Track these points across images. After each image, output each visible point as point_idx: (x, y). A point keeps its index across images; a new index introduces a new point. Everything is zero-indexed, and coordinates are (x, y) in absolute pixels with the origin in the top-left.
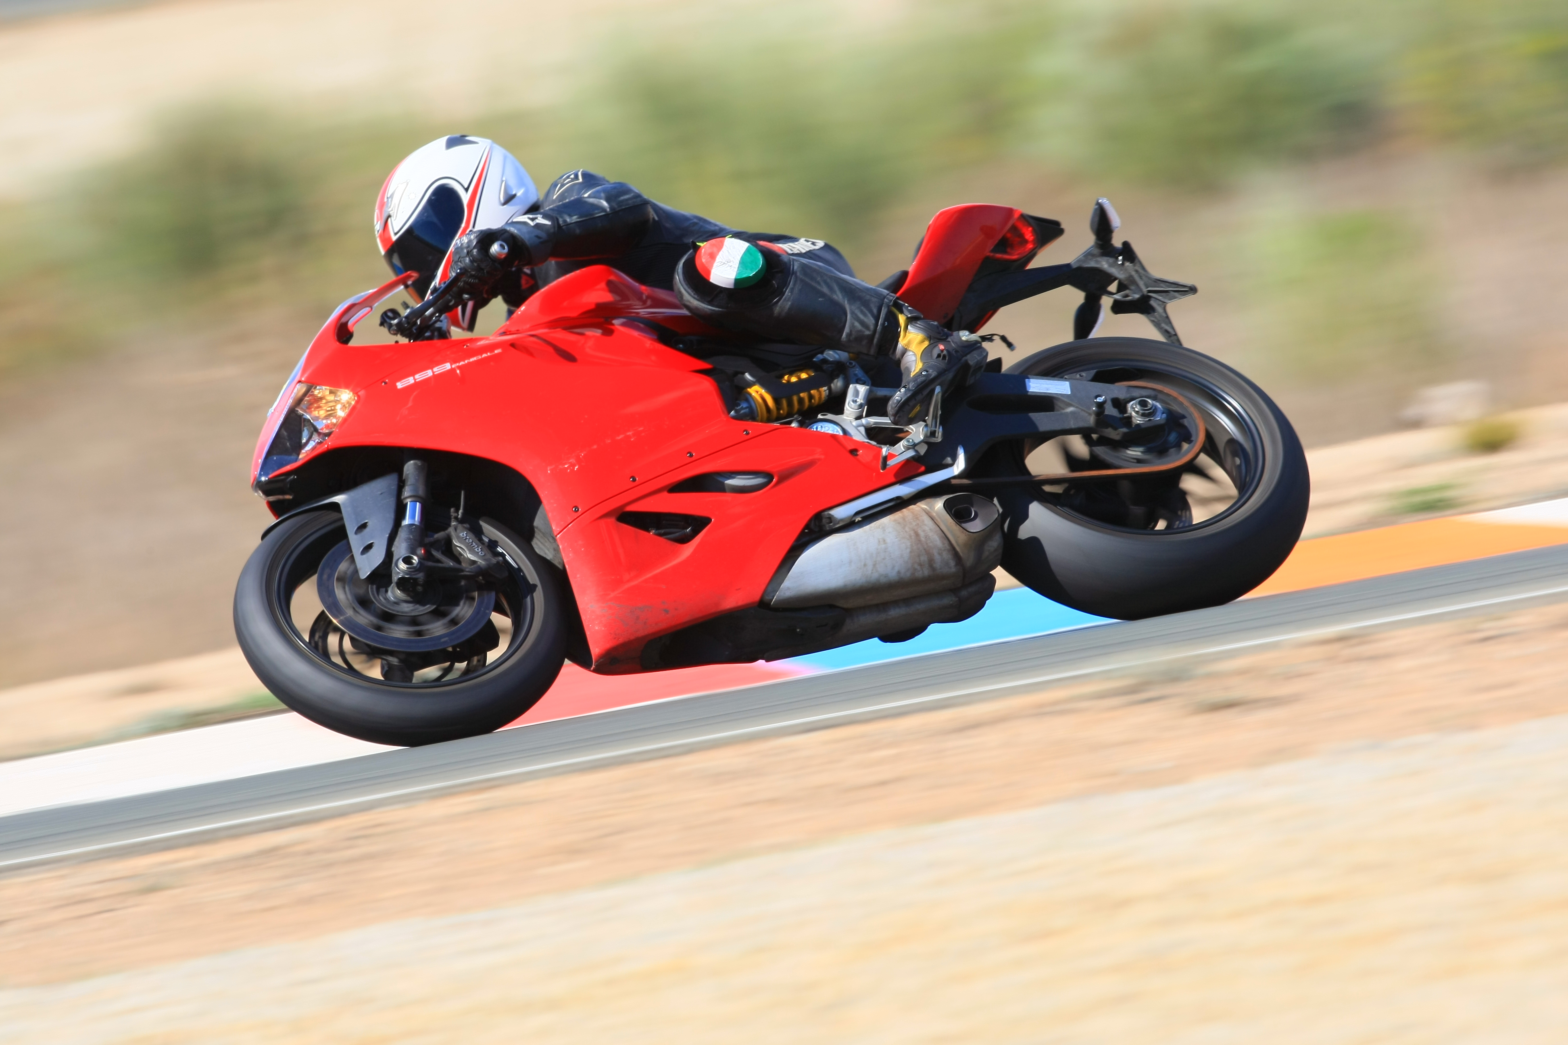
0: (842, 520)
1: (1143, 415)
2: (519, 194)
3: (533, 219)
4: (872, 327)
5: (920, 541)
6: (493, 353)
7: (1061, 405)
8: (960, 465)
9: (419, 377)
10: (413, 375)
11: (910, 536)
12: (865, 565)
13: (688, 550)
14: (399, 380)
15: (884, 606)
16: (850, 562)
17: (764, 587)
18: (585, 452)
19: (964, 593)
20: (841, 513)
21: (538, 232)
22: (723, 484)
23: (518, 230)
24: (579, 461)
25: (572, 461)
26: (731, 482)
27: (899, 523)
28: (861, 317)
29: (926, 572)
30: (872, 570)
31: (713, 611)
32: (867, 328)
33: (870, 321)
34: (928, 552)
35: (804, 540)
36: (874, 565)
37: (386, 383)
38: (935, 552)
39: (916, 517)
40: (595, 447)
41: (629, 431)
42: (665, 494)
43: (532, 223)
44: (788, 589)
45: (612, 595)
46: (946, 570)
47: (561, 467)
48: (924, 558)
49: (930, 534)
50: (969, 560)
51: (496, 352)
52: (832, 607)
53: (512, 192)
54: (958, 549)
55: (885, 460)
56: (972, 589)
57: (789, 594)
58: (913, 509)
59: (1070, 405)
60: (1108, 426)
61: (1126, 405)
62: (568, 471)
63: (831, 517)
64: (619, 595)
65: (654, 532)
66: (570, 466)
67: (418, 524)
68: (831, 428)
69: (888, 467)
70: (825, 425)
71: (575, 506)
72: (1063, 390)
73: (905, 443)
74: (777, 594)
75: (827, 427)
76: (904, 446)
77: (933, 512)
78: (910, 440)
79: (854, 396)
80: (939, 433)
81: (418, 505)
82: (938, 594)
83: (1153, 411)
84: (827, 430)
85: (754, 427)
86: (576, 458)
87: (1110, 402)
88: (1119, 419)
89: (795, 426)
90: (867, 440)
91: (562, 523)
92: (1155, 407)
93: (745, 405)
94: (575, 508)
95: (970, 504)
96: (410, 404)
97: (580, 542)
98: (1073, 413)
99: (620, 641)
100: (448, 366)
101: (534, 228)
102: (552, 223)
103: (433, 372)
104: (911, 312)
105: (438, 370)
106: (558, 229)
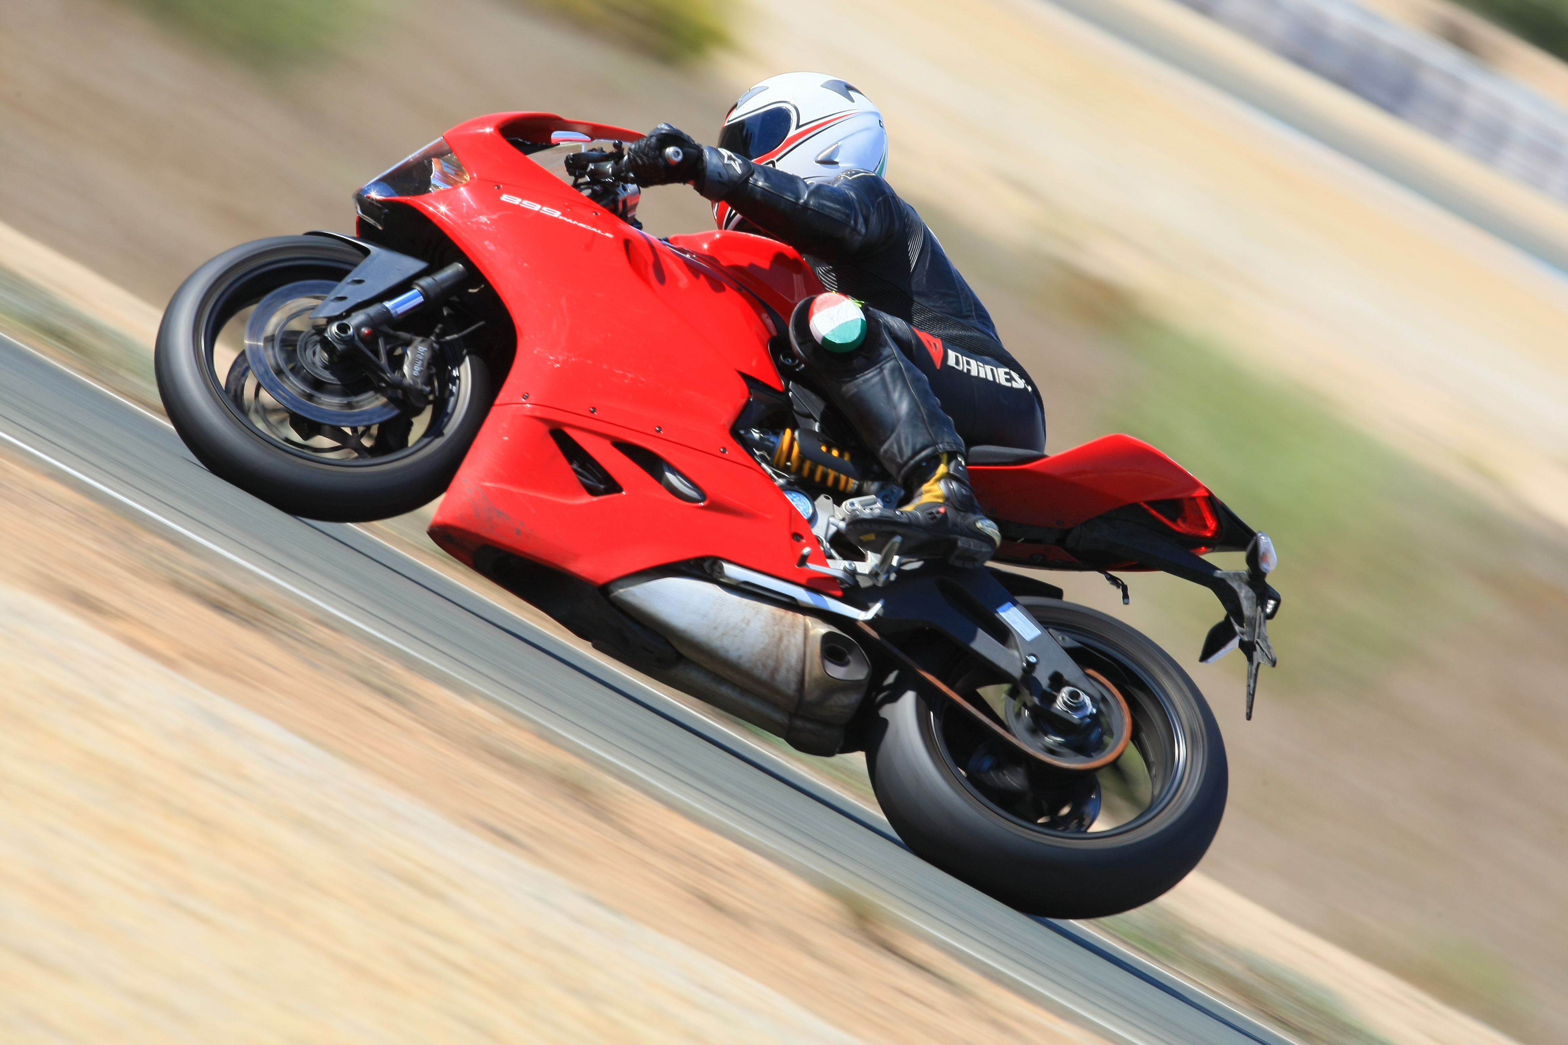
0: (728, 578)
1: (1065, 703)
2: (841, 165)
3: (730, 158)
5: (778, 646)
6: (603, 234)
7: (1013, 644)
8: (869, 615)
9: (526, 204)
10: (523, 198)
11: (774, 636)
12: (715, 628)
13: (586, 499)
14: (509, 193)
15: (722, 680)
16: (705, 616)
17: (614, 576)
18: (577, 359)
19: (799, 723)
20: (732, 571)
22: (663, 473)
24: (564, 363)
25: (560, 358)
26: (670, 476)
27: (774, 619)
29: (765, 675)
30: (718, 637)
32: (902, 455)
33: (909, 452)
34: (778, 661)
35: (684, 568)
36: (723, 634)
37: (499, 188)
38: (784, 666)
39: (793, 626)
40: (589, 362)
41: (630, 373)
42: (607, 444)
43: (726, 161)
44: (634, 595)
45: (488, 484)
46: (783, 688)
47: (547, 354)
48: (771, 663)
49: (792, 648)
50: (811, 695)
51: (607, 234)
52: (668, 643)
53: (836, 158)
54: (807, 678)
55: (804, 560)
56: (810, 726)
57: (630, 599)
58: (797, 617)
59: (1017, 648)
60: (1028, 687)
61: (1064, 686)
62: (549, 363)
63: (722, 568)
64: (493, 489)
65: (575, 466)
66: (555, 360)
67: (392, 312)
68: (805, 507)
69: (805, 567)
70: (804, 501)
71: (528, 394)
72: (1025, 633)
73: (850, 565)
74: (621, 591)
75: (803, 504)
76: (848, 566)
77: (812, 632)
78: (853, 565)
79: (860, 502)
80: (882, 578)
81: (420, 299)
82: (775, 706)
83: (1079, 707)
84: (800, 505)
85: (735, 451)
86: (565, 357)
87: (1050, 672)
88: (1045, 692)
89: (781, 481)
90: (825, 539)
91: (507, 399)
92: (1083, 706)
93: (773, 439)
94: (526, 395)
95: (850, 652)
96: (494, 216)
97: (504, 425)
98: (1013, 656)
99: (461, 525)
100: (557, 214)
101: (723, 165)
102: (742, 173)
103: (541, 209)
104: (956, 469)
105: (546, 210)
106: (744, 180)
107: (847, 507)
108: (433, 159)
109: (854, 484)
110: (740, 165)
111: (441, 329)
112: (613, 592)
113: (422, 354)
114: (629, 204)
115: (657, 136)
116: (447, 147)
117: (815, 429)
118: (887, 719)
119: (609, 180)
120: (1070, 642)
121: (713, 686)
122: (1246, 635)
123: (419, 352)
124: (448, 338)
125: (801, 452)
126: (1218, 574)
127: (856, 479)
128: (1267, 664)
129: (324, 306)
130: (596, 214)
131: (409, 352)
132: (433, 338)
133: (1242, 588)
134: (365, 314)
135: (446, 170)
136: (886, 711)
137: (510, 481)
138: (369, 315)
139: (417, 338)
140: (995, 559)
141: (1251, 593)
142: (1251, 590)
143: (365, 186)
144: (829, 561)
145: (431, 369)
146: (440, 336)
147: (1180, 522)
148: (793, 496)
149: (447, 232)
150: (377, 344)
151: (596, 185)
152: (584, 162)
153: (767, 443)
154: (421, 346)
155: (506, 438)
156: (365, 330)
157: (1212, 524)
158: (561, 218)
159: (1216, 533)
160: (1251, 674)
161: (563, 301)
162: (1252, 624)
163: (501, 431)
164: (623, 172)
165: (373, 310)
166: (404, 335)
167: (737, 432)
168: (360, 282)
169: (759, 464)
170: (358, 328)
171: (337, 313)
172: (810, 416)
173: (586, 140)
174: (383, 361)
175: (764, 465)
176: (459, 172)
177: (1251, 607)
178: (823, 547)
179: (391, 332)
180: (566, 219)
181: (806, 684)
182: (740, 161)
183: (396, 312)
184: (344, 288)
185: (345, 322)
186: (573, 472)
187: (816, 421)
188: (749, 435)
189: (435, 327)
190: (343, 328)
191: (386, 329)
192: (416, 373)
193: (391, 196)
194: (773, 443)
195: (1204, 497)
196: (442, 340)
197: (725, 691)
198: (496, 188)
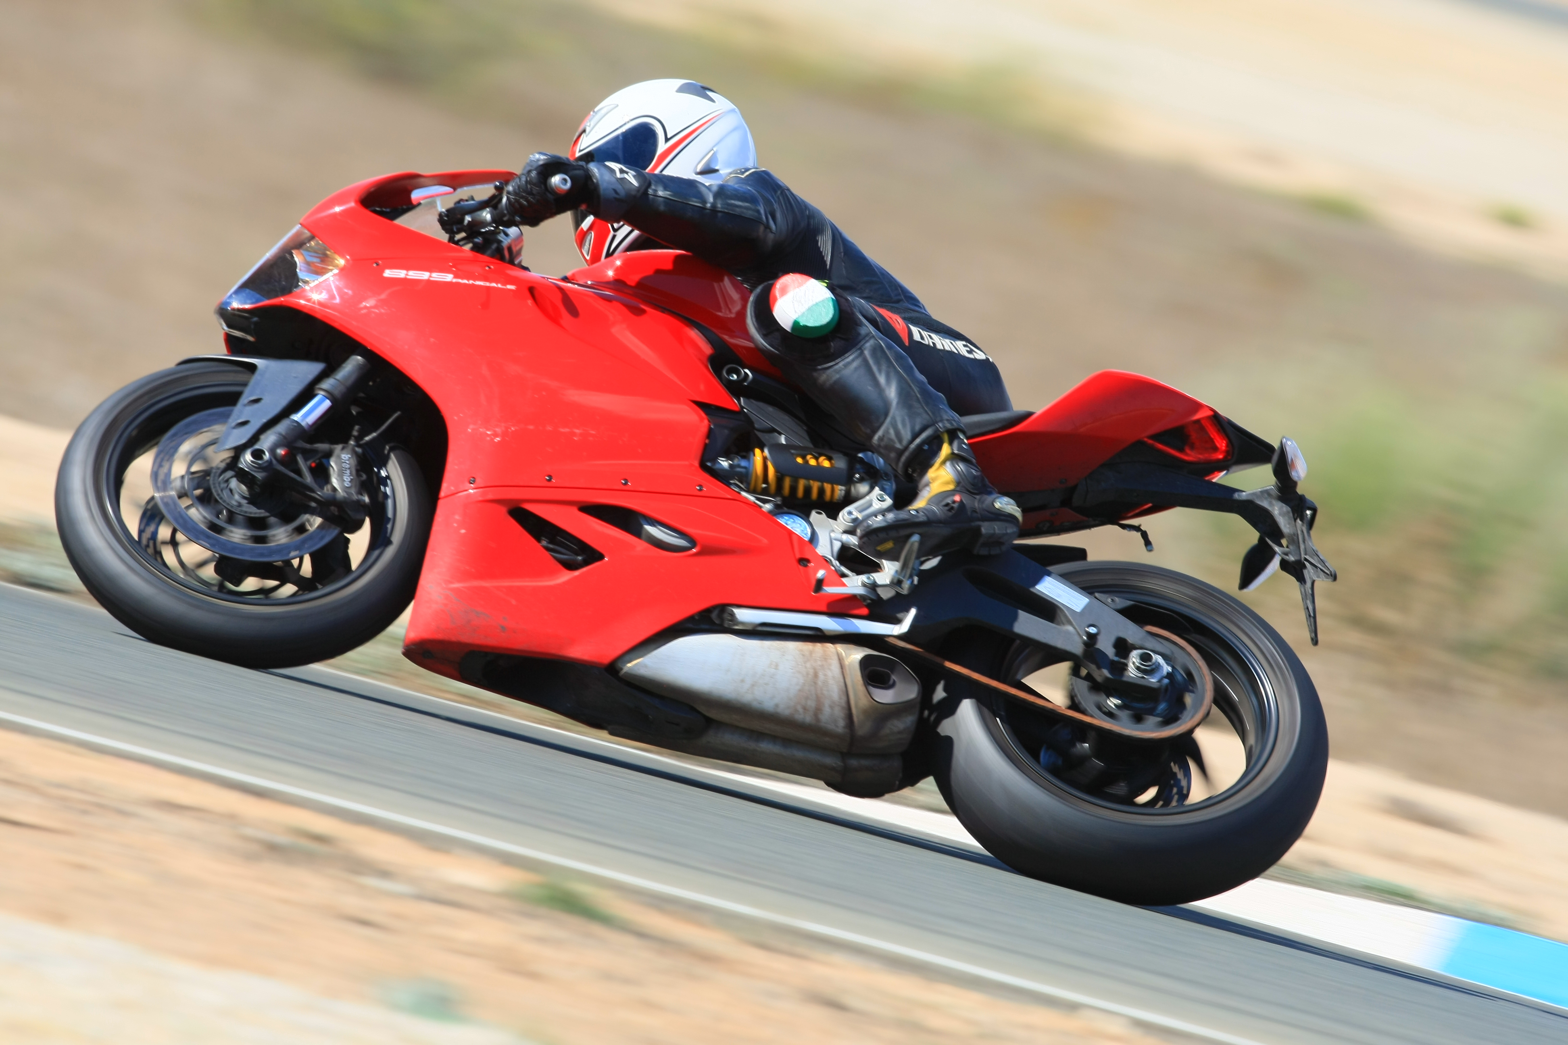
0: (743, 623)
1: (1138, 668)
2: (721, 172)
3: (622, 171)
4: (905, 442)
5: (815, 683)
6: (504, 287)
7: (1063, 619)
8: (904, 627)
9: (413, 275)
11: (808, 674)
12: (742, 681)
13: (566, 576)
14: (391, 267)
15: (759, 735)
17: (619, 652)
18: (517, 428)
19: (854, 762)
20: (745, 616)
21: (619, 187)
22: (641, 527)
23: (601, 175)
24: (504, 434)
25: (498, 430)
26: (650, 529)
27: (803, 655)
28: (900, 426)
29: (808, 719)
30: (748, 690)
31: (553, 651)
32: (900, 441)
33: (907, 435)
34: (819, 700)
35: (690, 625)
36: (753, 685)
37: (378, 265)
38: (827, 703)
39: (825, 658)
40: (531, 427)
41: (578, 428)
42: (574, 511)
43: (618, 175)
44: (646, 666)
45: (456, 585)
46: (831, 727)
47: (483, 430)
48: (811, 704)
49: (831, 682)
50: (862, 729)
51: (509, 287)
52: (693, 709)
53: (716, 166)
54: (854, 711)
55: (820, 583)
56: (865, 762)
57: (643, 672)
58: (828, 648)
59: (1070, 623)
60: (1094, 661)
61: (1130, 651)
62: (488, 438)
63: (732, 615)
64: (463, 589)
65: (544, 543)
66: (493, 434)
67: (303, 424)
68: (802, 529)
69: (823, 592)
70: (799, 522)
71: (474, 478)
72: (1074, 605)
73: (869, 578)
74: (629, 665)
75: (799, 525)
76: (866, 580)
77: (847, 662)
78: (871, 577)
79: (856, 508)
80: (906, 585)
81: (327, 404)
82: (824, 749)
83: (1153, 670)
84: (795, 527)
85: (712, 486)
86: (503, 429)
87: (1112, 639)
88: (1113, 662)
89: (767, 507)
90: (833, 556)
91: (452, 488)
92: (1158, 667)
93: (743, 463)
94: (472, 479)
95: (892, 671)
96: (383, 296)
97: (457, 517)
98: (1068, 632)
99: (440, 636)
100: (449, 278)
101: (617, 181)
102: (639, 185)
103: (430, 276)
104: (960, 448)
105: (437, 276)
106: (642, 195)
107: (845, 518)
108: (293, 251)
109: (841, 490)
110: (634, 176)
111: (359, 431)
112: (622, 669)
113: (347, 462)
114: (515, 249)
115: (536, 169)
116: (307, 233)
117: (781, 442)
118: (949, 735)
119: (489, 228)
120: (1121, 602)
121: (751, 745)
122: (1292, 555)
123: (343, 461)
124: (367, 438)
125: (777, 470)
126: (1244, 496)
127: (841, 485)
128: (1325, 579)
129: (227, 435)
130: (490, 268)
131: (332, 464)
132: (352, 442)
133: (1273, 505)
134: (276, 433)
135: (310, 259)
136: (946, 728)
137: (480, 576)
138: (280, 434)
139: (336, 446)
140: (1023, 534)
141: (1286, 508)
142: (1284, 505)
143: (224, 298)
144: (844, 580)
145: (362, 476)
146: (358, 439)
147: (1188, 450)
148: (785, 519)
149: (336, 325)
150: (296, 462)
151: (476, 237)
152: (459, 216)
153: (738, 469)
154: (344, 454)
155: (463, 531)
156: (281, 452)
157: (1222, 444)
158: (455, 280)
159: (1227, 453)
160: (1306, 595)
161: (485, 370)
162: (1294, 540)
163: (455, 525)
164: (504, 215)
165: (282, 427)
166: (323, 446)
167: (706, 466)
168: (257, 401)
169: (739, 493)
170: (272, 451)
171: (243, 441)
172: (773, 430)
173: (448, 192)
174: (308, 479)
175: (744, 494)
176: (325, 259)
177: (1289, 524)
178: (833, 566)
179: (308, 446)
180: (460, 281)
181: (855, 719)
182: (634, 173)
183: (308, 424)
184: (241, 411)
185: (257, 447)
186: (544, 551)
187: (780, 434)
188: (717, 467)
189: (352, 429)
190: (258, 454)
191: (301, 444)
192: (348, 484)
193: (257, 301)
194: (745, 468)
195: (1208, 417)
196: (362, 442)
197: (766, 747)
198: (375, 265)
